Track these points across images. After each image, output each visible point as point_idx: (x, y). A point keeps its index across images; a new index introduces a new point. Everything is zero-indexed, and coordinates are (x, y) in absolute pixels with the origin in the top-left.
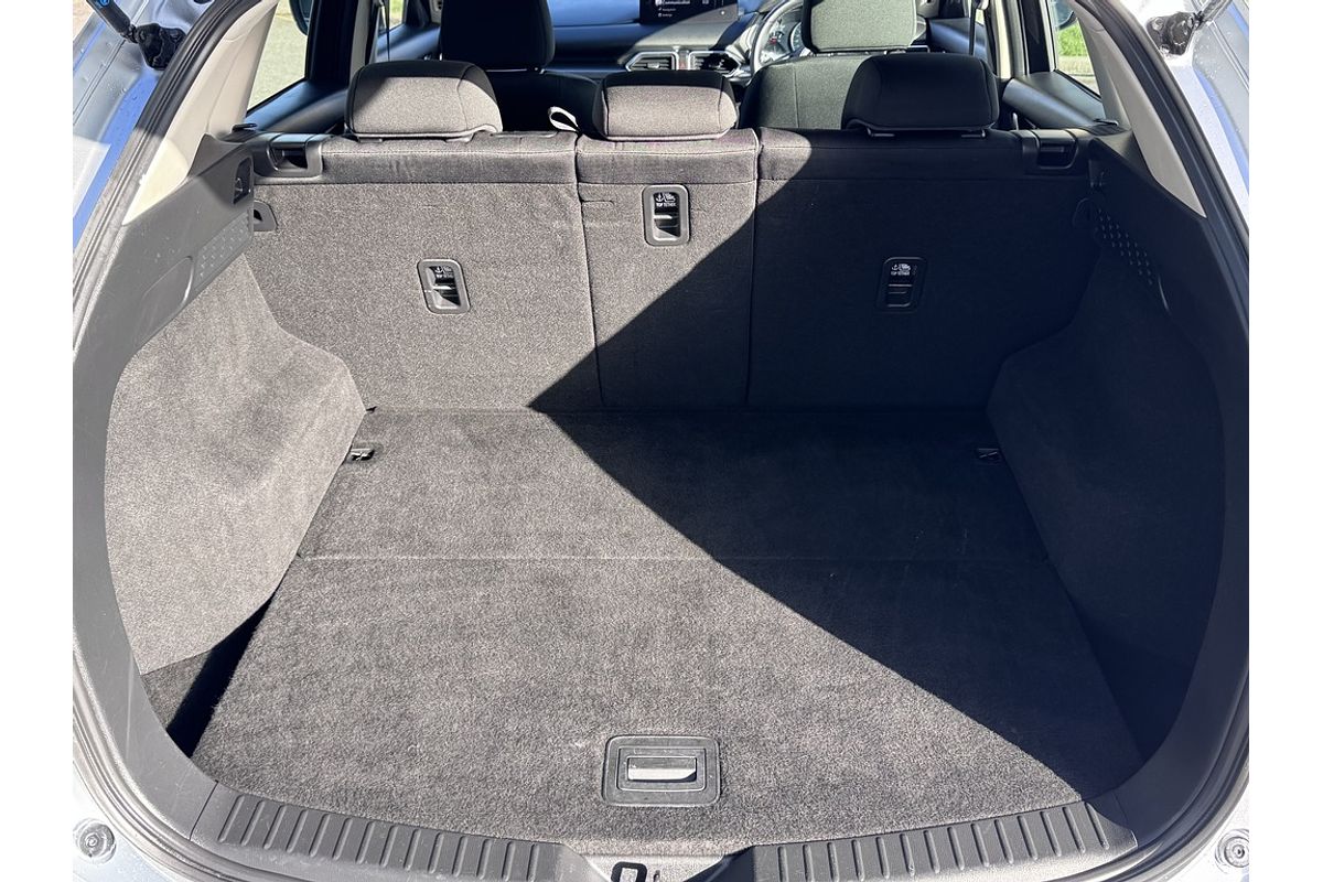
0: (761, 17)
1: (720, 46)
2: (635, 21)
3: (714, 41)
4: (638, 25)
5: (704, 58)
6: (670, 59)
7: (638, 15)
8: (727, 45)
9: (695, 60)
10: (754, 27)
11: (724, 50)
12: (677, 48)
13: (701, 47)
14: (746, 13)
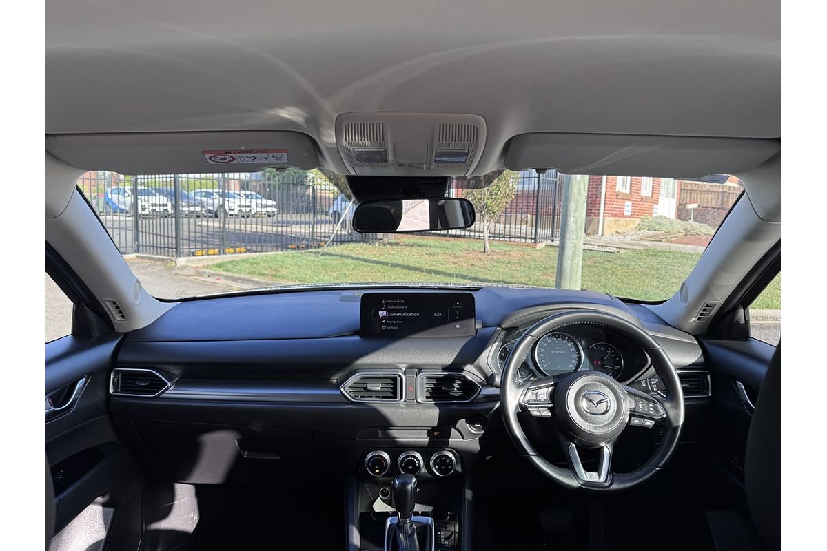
0: (503, 333)
1: (457, 366)
2: (355, 333)
3: (448, 359)
4: (357, 338)
5: (437, 379)
6: (394, 379)
7: (358, 326)
8: (466, 364)
9: (425, 381)
10: (496, 344)
11: (462, 370)
12: (403, 367)
13: (433, 367)
14: (485, 326)
